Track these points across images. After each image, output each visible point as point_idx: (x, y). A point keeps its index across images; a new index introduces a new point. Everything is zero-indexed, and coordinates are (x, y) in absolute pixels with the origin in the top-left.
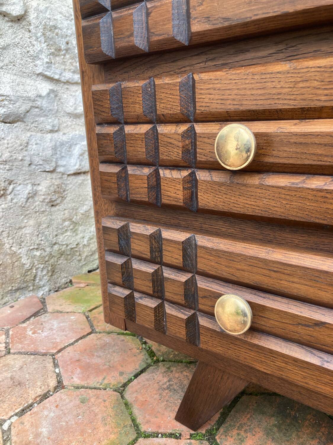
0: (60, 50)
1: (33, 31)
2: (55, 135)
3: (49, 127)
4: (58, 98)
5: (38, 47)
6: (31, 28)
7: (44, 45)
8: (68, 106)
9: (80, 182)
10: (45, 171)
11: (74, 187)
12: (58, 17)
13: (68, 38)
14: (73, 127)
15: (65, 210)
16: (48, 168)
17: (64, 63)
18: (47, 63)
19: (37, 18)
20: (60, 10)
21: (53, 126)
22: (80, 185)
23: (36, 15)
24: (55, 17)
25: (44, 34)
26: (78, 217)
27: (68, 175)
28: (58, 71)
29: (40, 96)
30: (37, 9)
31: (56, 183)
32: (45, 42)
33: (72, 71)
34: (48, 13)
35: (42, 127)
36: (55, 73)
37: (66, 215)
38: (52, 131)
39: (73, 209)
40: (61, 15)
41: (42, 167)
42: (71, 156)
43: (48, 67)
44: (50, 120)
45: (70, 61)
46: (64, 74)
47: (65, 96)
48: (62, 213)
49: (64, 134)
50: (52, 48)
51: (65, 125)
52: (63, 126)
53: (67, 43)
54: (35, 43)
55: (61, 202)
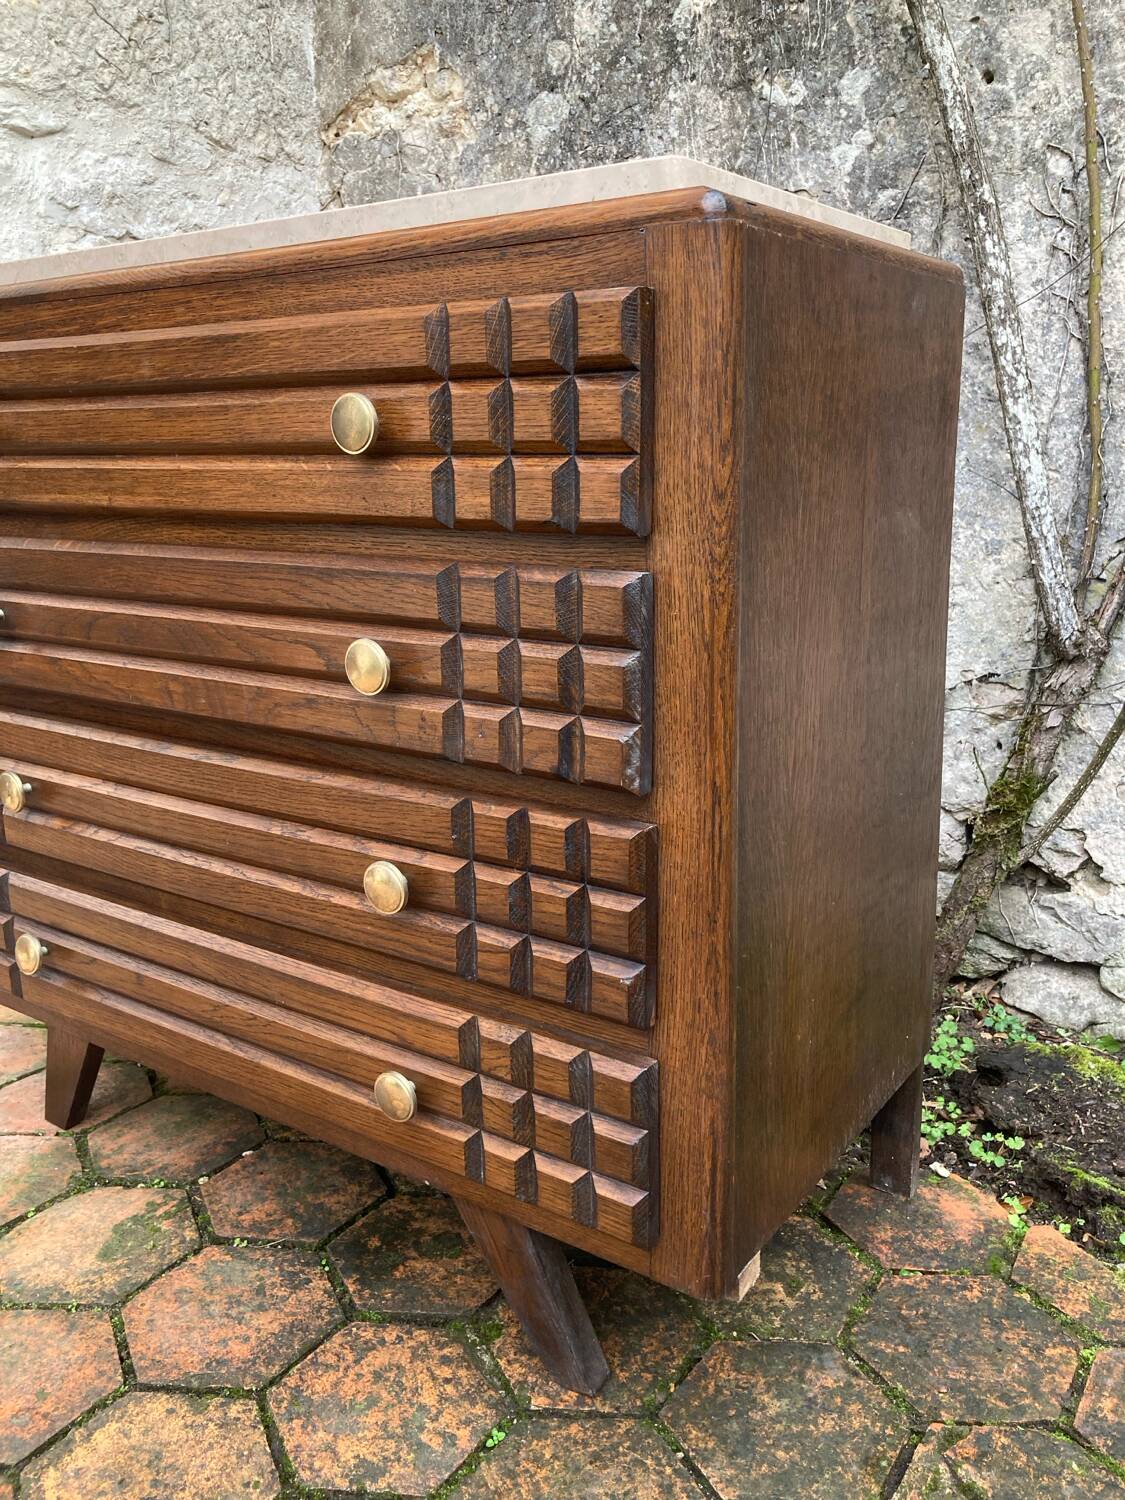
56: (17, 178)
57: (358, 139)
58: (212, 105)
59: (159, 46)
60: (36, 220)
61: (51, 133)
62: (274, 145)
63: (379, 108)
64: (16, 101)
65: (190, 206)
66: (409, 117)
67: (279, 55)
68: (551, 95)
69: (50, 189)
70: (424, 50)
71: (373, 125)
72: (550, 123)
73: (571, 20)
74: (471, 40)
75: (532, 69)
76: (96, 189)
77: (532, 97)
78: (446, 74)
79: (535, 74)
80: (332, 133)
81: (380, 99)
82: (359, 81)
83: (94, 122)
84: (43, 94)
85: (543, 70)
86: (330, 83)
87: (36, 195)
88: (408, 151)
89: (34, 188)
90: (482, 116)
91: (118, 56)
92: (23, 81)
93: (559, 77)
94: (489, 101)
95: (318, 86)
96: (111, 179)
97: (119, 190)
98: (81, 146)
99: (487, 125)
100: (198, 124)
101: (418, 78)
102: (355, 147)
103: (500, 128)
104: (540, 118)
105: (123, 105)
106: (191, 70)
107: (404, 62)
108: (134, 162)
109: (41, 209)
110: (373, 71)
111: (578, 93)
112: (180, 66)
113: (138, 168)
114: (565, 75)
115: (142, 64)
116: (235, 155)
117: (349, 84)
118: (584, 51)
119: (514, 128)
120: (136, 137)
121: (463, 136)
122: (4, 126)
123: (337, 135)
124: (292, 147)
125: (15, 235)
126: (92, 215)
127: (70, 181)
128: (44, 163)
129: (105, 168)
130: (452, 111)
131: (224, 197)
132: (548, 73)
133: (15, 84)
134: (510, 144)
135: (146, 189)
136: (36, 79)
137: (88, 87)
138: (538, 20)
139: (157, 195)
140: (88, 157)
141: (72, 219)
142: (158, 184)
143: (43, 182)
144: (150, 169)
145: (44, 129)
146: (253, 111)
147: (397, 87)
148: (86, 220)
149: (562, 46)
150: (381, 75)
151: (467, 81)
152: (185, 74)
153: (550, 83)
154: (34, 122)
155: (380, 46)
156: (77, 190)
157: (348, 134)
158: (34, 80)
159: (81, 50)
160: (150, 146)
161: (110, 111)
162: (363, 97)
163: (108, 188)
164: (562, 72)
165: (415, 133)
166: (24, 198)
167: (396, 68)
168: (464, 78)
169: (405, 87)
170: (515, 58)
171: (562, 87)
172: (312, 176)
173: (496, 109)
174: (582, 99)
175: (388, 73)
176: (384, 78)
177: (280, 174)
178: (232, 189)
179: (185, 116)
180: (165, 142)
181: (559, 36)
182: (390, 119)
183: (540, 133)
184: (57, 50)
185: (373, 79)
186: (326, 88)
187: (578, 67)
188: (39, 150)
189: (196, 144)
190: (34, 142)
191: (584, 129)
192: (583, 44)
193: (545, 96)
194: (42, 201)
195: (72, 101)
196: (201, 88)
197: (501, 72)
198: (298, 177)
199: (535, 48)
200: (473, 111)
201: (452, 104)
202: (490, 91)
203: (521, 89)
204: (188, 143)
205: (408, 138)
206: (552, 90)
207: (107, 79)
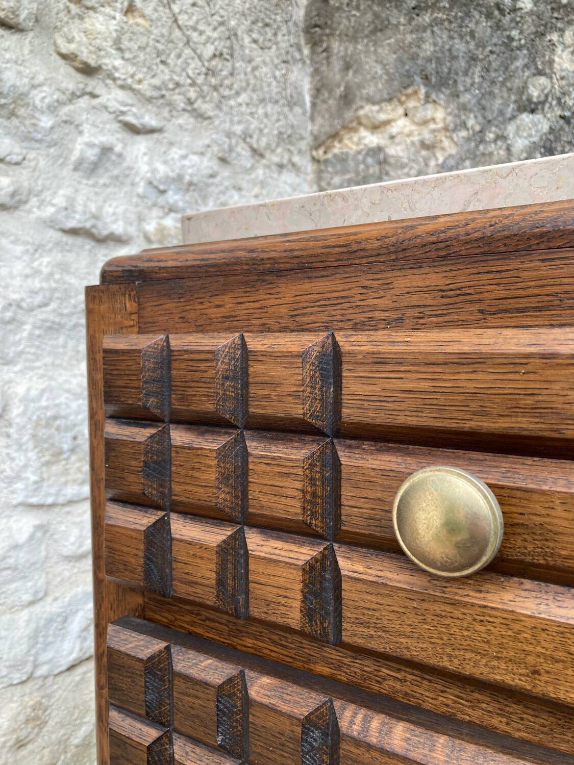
0: (61, 453)
1: (15, 436)
2: (37, 608)
3: (27, 598)
4: (48, 535)
5: (20, 460)
6: (12, 431)
7: (32, 455)
8: (66, 544)
9: (77, 678)
10: (12, 685)
11: (65, 693)
12: (63, 399)
13: (77, 429)
14: (74, 578)
15: (44, 748)
16: (17, 677)
17: (66, 472)
18: (36, 482)
19: (24, 413)
20: (66, 386)
21: (36, 592)
22: (77, 685)
23: (22, 408)
24: (57, 402)
25: (34, 436)
26: (69, 755)
27: (56, 676)
28: (53, 490)
29: (16, 547)
30: (25, 400)
31: (31, 703)
32: (36, 447)
33: (79, 481)
34: (45, 398)
35: (14, 601)
36: (48, 495)
37: (45, 759)
38: (32, 603)
39: (60, 742)
40: (67, 395)
41: (5, 680)
42: (64, 636)
43: (35, 490)
44: (30, 584)
45: (77, 465)
46: (64, 492)
47: (63, 528)
48: (38, 757)
49: (56, 599)
50: (46, 453)
51: (59, 579)
52: (54, 583)
53: (75, 438)
54: (15, 455)
55: (38, 734)
56: (125, 164)
57: (347, 154)
58: (254, 125)
59: (226, 77)
60: (135, 200)
61: (152, 131)
62: (286, 157)
63: (363, 133)
64: (130, 101)
65: (236, 197)
66: (392, 137)
67: (291, 96)
68: (531, 116)
69: (149, 175)
70: (410, 91)
71: (358, 144)
72: (530, 136)
73: (551, 62)
74: (455, 81)
75: (513, 98)
76: (180, 178)
77: (513, 118)
78: (430, 106)
79: (516, 102)
80: (321, 151)
81: (366, 127)
82: (349, 115)
83: (181, 127)
84: (150, 100)
85: (524, 97)
86: (323, 117)
87: (137, 179)
88: (392, 161)
89: (137, 173)
90: (464, 134)
91: (200, 80)
92: (136, 86)
93: (540, 103)
94: (471, 122)
95: (312, 119)
96: (190, 171)
97: (195, 180)
98: (171, 144)
99: (468, 139)
100: (246, 136)
101: (401, 111)
102: (342, 159)
103: (482, 141)
104: (521, 133)
105: (200, 116)
106: (243, 98)
107: (390, 100)
108: (205, 159)
109: (140, 190)
110: (362, 107)
111: (559, 113)
112: (238, 94)
113: (207, 164)
114: (546, 101)
115: (215, 88)
116: (264, 161)
117: (340, 116)
118: (564, 83)
119: (495, 141)
120: (207, 142)
121: (443, 149)
122: (120, 122)
123: (325, 152)
124: (296, 159)
125: (120, 210)
126: (176, 197)
127: (162, 169)
128: (145, 154)
129: (186, 162)
130: (434, 131)
131: (256, 190)
132: (529, 100)
133: (131, 89)
134: (491, 154)
135: (211, 180)
136: (146, 87)
137: (179, 100)
138: (519, 63)
139: (217, 186)
140: (175, 153)
141: (161, 200)
142: (219, 178)
143: (143, 168)
144: (215, 165)
145: (148, 127)
146: (276, 132)
147: (383, 117)
148: (171, 201)
149: (543, 80)
150: (369, 110)
151: (449, 110)
152: (240, 100)
153: (532, 108)
154: (142, 121)
155: (370, 90)
156: (167, 177)
157: (336, 151)
158: (143, 87)
159: (178, 69)
160: (216, 149)
161: (192, 120)
162: (350, 125)
163: (187, 178)
164: (542, 98)
165: (399, 148)
166: (128, 181)
167: (383, 105)
168: (446, 108)
169: (390, 117)
170: (496, 91)
171: (543, 109)
172: (305, 180)
173: (477, 128)
174: (562, 117)
175: (376, 108)
176: (372, 111)
177: (288, 177)
178: (263, 184)
179: (238, 129)
180: (226, 146)
181: (540, 73)
182: (372, 139)
183: (520, 144)
184: (162, 67)
185: (361, 113)
186: (319, 120)
187: (558, 94)
188: (141, 145)
189: (243, 150)
190: (139, 138)
191: (565, 139)
192: (562, 78)
193: (526, 118)
194: (142, 184)
195: (167, 109)
196: (249, 111)
197: (483, 102)
198: (297, 180)
199: (517, 83)
200: (454, 130)
201: (432, 126)
202: (472, 116)
203: (501, 113)
204: (239, 149)
205: (392, 151)
206: (532, 111)
207: (192, 94)
